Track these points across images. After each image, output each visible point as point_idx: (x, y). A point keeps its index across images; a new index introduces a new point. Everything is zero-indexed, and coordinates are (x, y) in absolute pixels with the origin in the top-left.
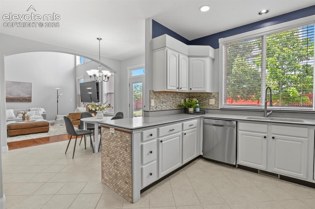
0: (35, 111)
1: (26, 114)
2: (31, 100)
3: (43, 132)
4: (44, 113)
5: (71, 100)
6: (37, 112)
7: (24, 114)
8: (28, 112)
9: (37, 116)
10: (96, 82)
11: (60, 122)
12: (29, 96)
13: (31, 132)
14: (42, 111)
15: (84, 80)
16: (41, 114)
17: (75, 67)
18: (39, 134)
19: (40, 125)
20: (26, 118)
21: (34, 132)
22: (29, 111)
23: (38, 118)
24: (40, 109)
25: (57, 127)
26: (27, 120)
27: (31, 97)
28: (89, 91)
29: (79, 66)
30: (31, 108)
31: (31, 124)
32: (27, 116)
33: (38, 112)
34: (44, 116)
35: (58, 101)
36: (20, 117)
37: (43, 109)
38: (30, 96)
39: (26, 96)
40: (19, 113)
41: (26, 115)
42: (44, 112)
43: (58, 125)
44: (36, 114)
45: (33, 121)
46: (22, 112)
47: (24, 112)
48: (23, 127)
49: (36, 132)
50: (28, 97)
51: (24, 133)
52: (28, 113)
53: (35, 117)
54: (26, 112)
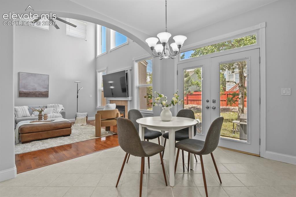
0: (53, 108)
1: (43, 111)
2: (48, 95)
3: (64, 136)
4: (62, 111)
5: (91, 96)
6: (55, 109)
7: (41, 112)
8: (45, 109)
9: (55, 114)
10: (126, 72)
11: (81, 121)
12: (45, 90)
13: (49, 136)
14: (61, 108)
15: (107, 72)
16: (59, 111)
17: (96, 58)
18: (59, 138)
19: (60, 126)
20: (43, 117)
21: (53, 136)
22: (46, 107)
23: (56, 117)
24: (59, 106)
25: (78, 127)
26: (44, 120)
27: (48, 92)
28: (111, 85)
29: (102, 56)
30: (48, 105)
31: (50, 126)
32: (45, 115)
33: (57, 109)
34: (63, 114)
35: (78, 96)
36: (35, 115)
37: (62, 106)
38: (47, 90)
39: (43, 90)
40: (35, 110)
41: (43, 113)
42: (62, 109)
43: (78, 125)
44: (54, 111)
45: (52, 121)
46: (38, 109)
47: (40, 109)
48: (40, 130)
49: (56, 135)
50: (45, 92)
51: (41, 138)
52: (46, 111)
53: (53, 115)
54: (43, 109)
